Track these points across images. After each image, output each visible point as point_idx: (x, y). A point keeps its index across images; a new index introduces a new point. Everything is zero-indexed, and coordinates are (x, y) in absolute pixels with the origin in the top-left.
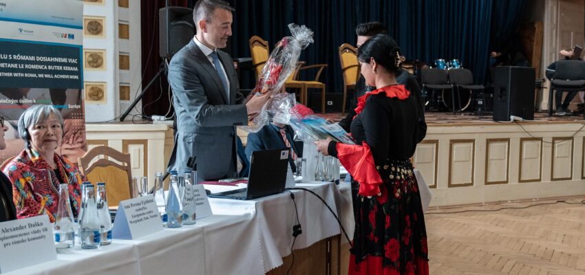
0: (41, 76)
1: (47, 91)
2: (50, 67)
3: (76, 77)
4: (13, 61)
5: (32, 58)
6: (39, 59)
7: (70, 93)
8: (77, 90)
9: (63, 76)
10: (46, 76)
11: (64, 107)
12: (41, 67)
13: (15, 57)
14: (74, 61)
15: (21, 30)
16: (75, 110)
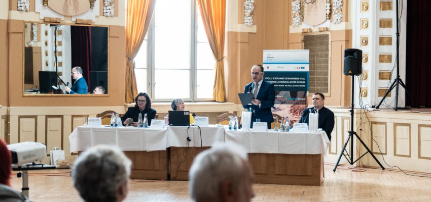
0: (286, 86)
1: (288, 93)
2: (291, 82)
3: (304, 86)
4: (274, 80)
5: (283, 78)
6: (286, 78)
7: (299, 93)
8: (303, 92)
9: (297, 86)
10: (289, 86)
11: (296, 99)
12: (286, 82)
13: (275, 78)
14: (303, 79)
15: (279, 67)
16: (301, 101)
